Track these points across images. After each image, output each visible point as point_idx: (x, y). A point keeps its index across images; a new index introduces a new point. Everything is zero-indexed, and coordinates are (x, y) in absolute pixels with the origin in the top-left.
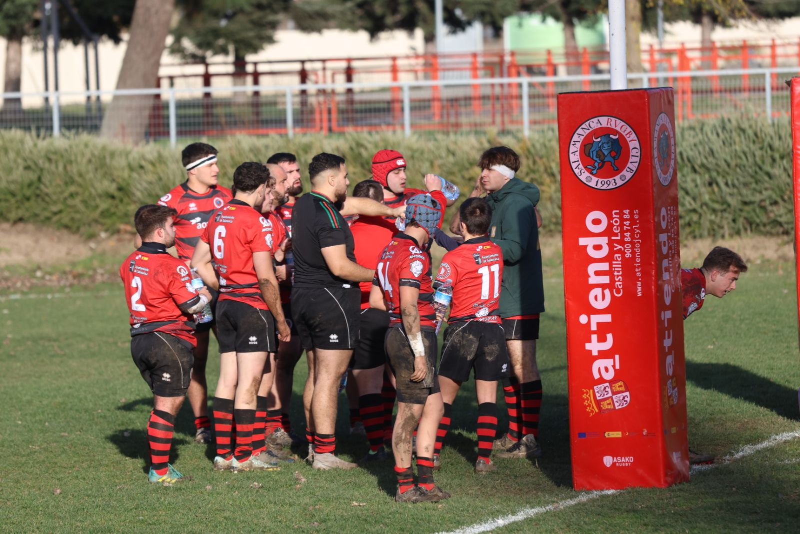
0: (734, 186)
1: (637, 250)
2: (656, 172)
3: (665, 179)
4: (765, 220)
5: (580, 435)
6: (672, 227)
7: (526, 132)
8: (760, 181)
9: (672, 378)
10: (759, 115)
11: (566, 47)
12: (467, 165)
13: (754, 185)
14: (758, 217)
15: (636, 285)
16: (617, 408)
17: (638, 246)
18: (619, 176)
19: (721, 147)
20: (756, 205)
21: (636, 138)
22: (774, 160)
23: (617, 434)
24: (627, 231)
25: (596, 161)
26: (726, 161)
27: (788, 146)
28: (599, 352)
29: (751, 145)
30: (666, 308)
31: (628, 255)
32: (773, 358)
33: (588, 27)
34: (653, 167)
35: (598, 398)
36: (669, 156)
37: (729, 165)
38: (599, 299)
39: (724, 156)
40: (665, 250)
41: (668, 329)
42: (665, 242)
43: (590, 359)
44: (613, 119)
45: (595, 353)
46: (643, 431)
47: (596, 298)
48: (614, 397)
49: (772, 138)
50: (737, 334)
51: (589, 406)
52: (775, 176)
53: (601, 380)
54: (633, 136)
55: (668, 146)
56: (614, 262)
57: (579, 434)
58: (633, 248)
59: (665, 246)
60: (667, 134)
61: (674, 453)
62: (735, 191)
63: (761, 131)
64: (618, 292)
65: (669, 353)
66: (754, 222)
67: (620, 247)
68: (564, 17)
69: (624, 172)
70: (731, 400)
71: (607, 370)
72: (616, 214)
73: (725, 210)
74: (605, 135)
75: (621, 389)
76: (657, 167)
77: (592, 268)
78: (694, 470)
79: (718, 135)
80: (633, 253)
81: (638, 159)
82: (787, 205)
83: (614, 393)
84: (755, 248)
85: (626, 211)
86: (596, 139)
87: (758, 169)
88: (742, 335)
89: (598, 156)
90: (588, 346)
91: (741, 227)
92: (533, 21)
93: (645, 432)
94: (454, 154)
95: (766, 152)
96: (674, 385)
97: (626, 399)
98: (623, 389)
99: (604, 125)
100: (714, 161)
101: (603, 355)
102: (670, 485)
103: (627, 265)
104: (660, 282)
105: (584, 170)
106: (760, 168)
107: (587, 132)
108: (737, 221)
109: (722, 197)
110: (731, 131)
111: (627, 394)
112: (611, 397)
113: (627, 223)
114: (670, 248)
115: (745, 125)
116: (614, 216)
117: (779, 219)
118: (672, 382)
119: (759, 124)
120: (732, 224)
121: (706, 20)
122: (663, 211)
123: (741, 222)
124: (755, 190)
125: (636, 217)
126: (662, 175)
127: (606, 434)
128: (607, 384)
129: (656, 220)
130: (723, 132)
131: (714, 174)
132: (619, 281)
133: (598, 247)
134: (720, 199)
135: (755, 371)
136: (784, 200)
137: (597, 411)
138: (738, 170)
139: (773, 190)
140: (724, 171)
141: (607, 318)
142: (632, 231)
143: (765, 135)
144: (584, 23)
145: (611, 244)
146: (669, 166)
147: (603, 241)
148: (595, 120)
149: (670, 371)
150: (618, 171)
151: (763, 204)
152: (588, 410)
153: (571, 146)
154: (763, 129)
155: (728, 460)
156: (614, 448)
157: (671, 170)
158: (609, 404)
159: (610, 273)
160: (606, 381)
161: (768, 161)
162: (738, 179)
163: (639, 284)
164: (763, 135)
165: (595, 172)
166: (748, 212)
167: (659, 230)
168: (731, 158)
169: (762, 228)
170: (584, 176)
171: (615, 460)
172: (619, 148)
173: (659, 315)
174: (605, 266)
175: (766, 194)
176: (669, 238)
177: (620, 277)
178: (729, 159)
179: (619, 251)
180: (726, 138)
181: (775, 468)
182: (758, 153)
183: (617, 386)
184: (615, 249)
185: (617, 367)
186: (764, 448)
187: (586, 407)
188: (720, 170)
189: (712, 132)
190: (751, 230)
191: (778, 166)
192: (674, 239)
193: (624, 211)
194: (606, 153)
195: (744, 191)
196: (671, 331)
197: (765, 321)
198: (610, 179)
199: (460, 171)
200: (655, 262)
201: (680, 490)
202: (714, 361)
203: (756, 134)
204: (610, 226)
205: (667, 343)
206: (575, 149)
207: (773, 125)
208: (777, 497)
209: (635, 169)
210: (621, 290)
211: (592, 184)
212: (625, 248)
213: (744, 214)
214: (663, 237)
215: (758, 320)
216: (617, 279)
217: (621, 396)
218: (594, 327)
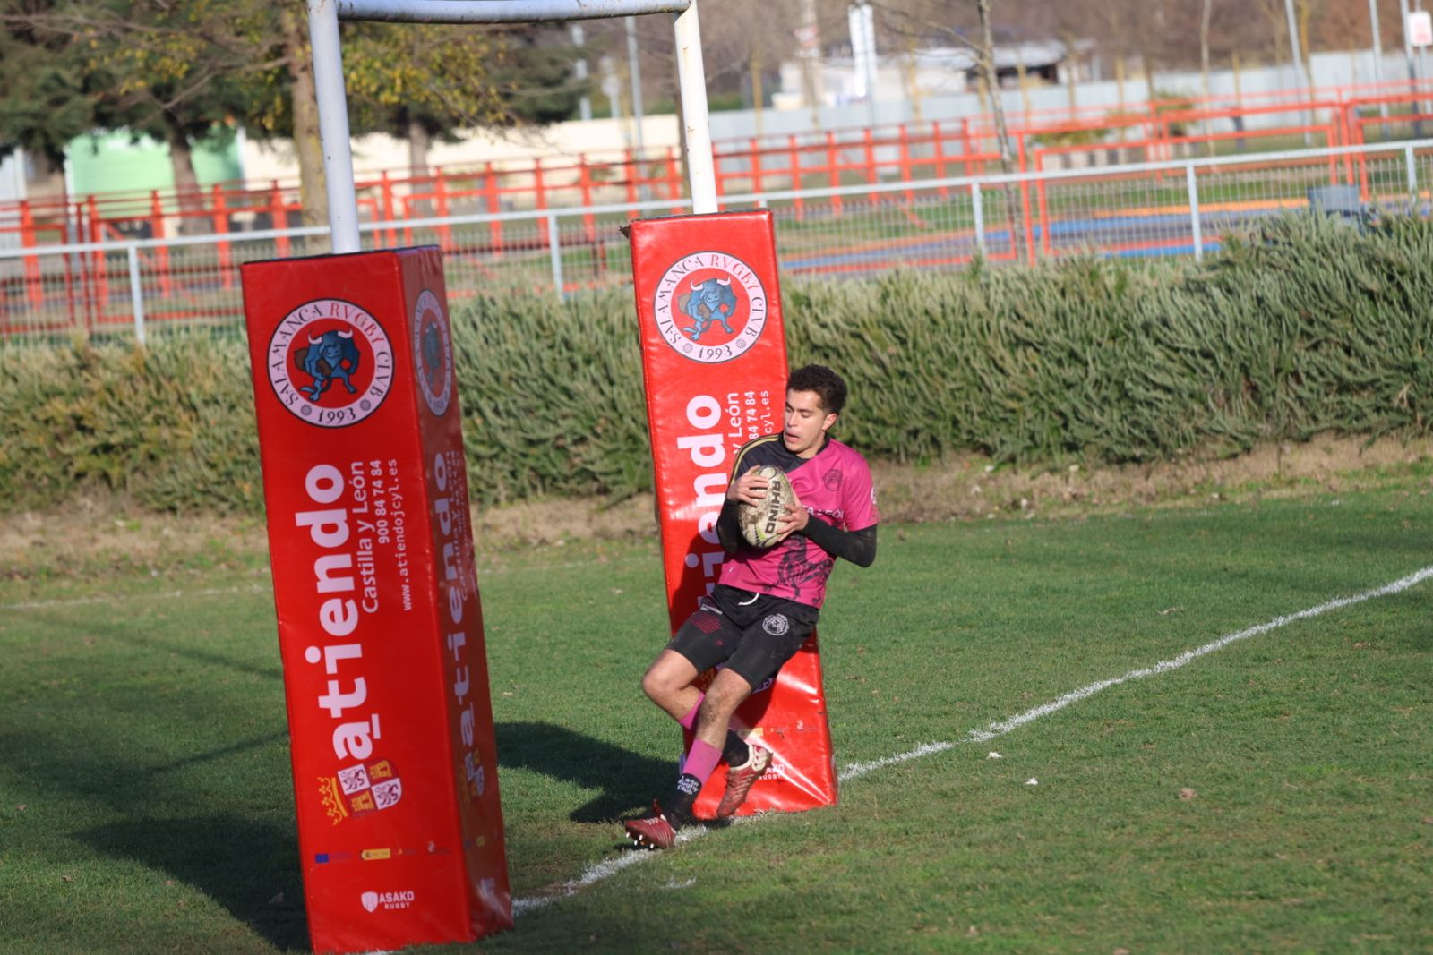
0: (509, 413)
1: (399, 530)
2: (422, 393)
3: (438, 405)
4: (566, 470)
5: (321, 858)
6: (456, 488)
7: (141, 335)
8: (552, 402)
9: (472, 749)
10: (541, 290)
11: (178, 186)
12: (41, 398)
13: (543, 411)
14: (554, 466)
15: (401, 590)
16: (380, 807)
17: (399, 522)
18: (358, 402)
19: (481, 348)
20: (549, 444)
21: (383, 336)
22: (574, 366)
23: (383, 854)
24: (379, 497)
25: (316, 378)
26: (491, 371)
27: (597, 341)
28: (344, 711)
29: (534, 342)
30: (455, 629)
31: (383, 539)
32: (619, 708)
33: (213, 150)
34: (416, 385)
35: (346, 792)
36: (443, 364)
37: (497, 379)
38: (337, 619)
39: (487, 362)
40: (446, 528)
41: (461, 664)
42: (445, 514)
43: (328, 723)
44: (342, 304)
45: (336, 714)
46: (427, 845)
47: (332, 616)
48: (374, 788)
49: (567, 330)
50: (549, 669)
51: (332, 806)
52: (578, 394)
53: (350, 761)
54: (379, 332)
55: (440, 347)
56: (359, 553)
57: (317, 856)
58: (391, 525)
59: (445, 519)
60: (435, 326)
61: (483, 882)
62: (512, 421)
63: (549, 317)
64: (370, 603)
65: (466, 707)
66: (548, 475)
67: (367, 526)
68: (170, 134)
69: (367, 396)
70: (558, 784)
71: (358, 741)
72: (357, 468)
73: (496, 456)
74: (328, 333)
75: (385, 774)
76: (424, 384)
77: (322, 565)
78: (517, 908)
79: (475, 327)
80: (392, 535)
81: (389, 372)
82: (600, 442)
83: (373, 782)
84: (553, 519)
85: (376, 463)
86: (315, 338)
87: (548, 385)
88: (558, 670)
89: (319, 369)
90: (323, 702)
91: (526, 484)
92: (116, 143)
93: (431, 847)
94: (15, 380)
95: (560, 353)
96: (477, 761)
97: (395, 791)
98: (388, 773)
99: (327, 314)
100: (473, 372)
101: (350, 715)
102: (480, 937)
103: (384, 557)
104: (441, 584)
105: (296, 395)
106: (552, 382)
107: (298, 328)
108: (518, 474)
109: (489, 434)
110: (497, 320)
111: (397, 781)
112: (369, 790)
113: (378, 483)
114: (454, 524)
115: (520, 308)
116: (355, 472)
117: (590, 467)
118: (472, 758)
119: (545, 306)
120: (512, 481)
121: (415, 131)
122: (439, 461)
123: (525, 476)
124: (545, 418)
125: (393, 472)
126: (433, 398)
127: (363, 855)
128: (361, 767)
129: (428, 476)
130: (483, 322)
131: (474, 395)
132: (371, 585)
133: (330, 528)
134: (485, 438)
135: (591, 733)
136: (597, 435)
137: (346, 814)
138: (514, 385)
139: (575, 417)
140: (489, 389)
141: (354, 651)
142: (387, 497)
143: (556, 323)
144: (207, 143)
145: (352, 521)
146: (442, 382)
147: (339, 517)
148: (310, 307)
149: (468, 738)
150: (356, 393)
151: (561, 442)
152: (330, 813)
153: (271, 354)
154: (551, 312)
155: (573, 888)
156: (380, 878)
157: (447, 389)
158: (367, 801)
159: (353, 571)
160: (357, 762)
161: (565, 367)
162: (514, 402)
163: (406, 589)
164: (552, 323)
165: (315, 397)
166: (538, 459)
167: (434, 493)
168: (501, 365)
169: (562, 485)
170: (297, 405)
171: (382, 899)
172: (356, 355)
173: (444, 642)
174: (344, 561)
175: (565, 425)
176: (452, 506)
177: (372, 579)
178: (497, 368)
179: (368, 533)
180: (489, 332)
181: (657, 898)
182: (547, 355)
183: (380, 768)
184: (361, 530)
185: (377, 735)
186: (632, 865)
187: (325, 808)
188: (483, 387)
189: (465, 325)
190: (544, 490)
191: (581, 378)
192: (460, 507)
193: (372, 464)
194: (333, 363)
195: (527, 422)
196: (466, 669)
197: (592, 643)
198: (343, 409)
199: (28, 408)
200: (431, 549)
201: (499, 945)
202: (519, 719)
203: (540, 323)
204: (349, 490)
205: (461, 689)
206: (278, 358)
207: (568, 305)
208: (669, 946)
209: (385, 390)
210: (376, 602)
211: (313, 418)
212: (377, 528)
213: (530, 462)
214: (442, 506)
215: (580, 642)
216: (366, 583)
217: (385, 786)
218: (331, 668)
